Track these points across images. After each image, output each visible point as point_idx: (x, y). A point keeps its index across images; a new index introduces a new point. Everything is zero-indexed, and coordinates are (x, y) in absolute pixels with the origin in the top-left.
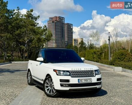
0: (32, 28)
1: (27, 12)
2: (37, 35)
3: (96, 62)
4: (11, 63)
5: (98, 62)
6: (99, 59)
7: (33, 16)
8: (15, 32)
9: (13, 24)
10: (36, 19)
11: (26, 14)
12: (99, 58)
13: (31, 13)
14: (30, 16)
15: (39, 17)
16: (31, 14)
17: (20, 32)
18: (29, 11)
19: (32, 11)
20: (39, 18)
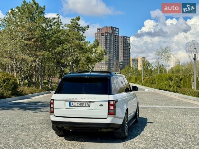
0: (79, 43)
1: (72, 21)
2: (86, 53)
3: (174, 92)
4: (50, 93)
5: (177, 92)
6: (178, 88)
7: (80, 26)
8: (55, 49)
9: (53, 39)
10: (84, 30)
11: (70, 24)
12: (178, 86)
13: (77, 22)
14: (76, 27)
15: (88, 27)
16: (77, 24)
17: (62, 50)
18: (75, 19)
19: (78, 19)
20: (88, 29)
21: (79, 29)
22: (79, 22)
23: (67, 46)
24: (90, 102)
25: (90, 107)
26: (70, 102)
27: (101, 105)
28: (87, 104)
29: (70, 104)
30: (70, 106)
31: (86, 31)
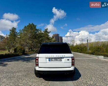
0: (47, 37)
6: (81, 51)
11: (45, 31)
21: (47, 32)
22: (47, 30)
23: (43, 38)
24: (61, 58)
25: (61, 61)
26: (49, 58)
27: (68, 60)
28: (59, 59)
29: (49, 60)
30: (49, 61)
31: (50, 33)
